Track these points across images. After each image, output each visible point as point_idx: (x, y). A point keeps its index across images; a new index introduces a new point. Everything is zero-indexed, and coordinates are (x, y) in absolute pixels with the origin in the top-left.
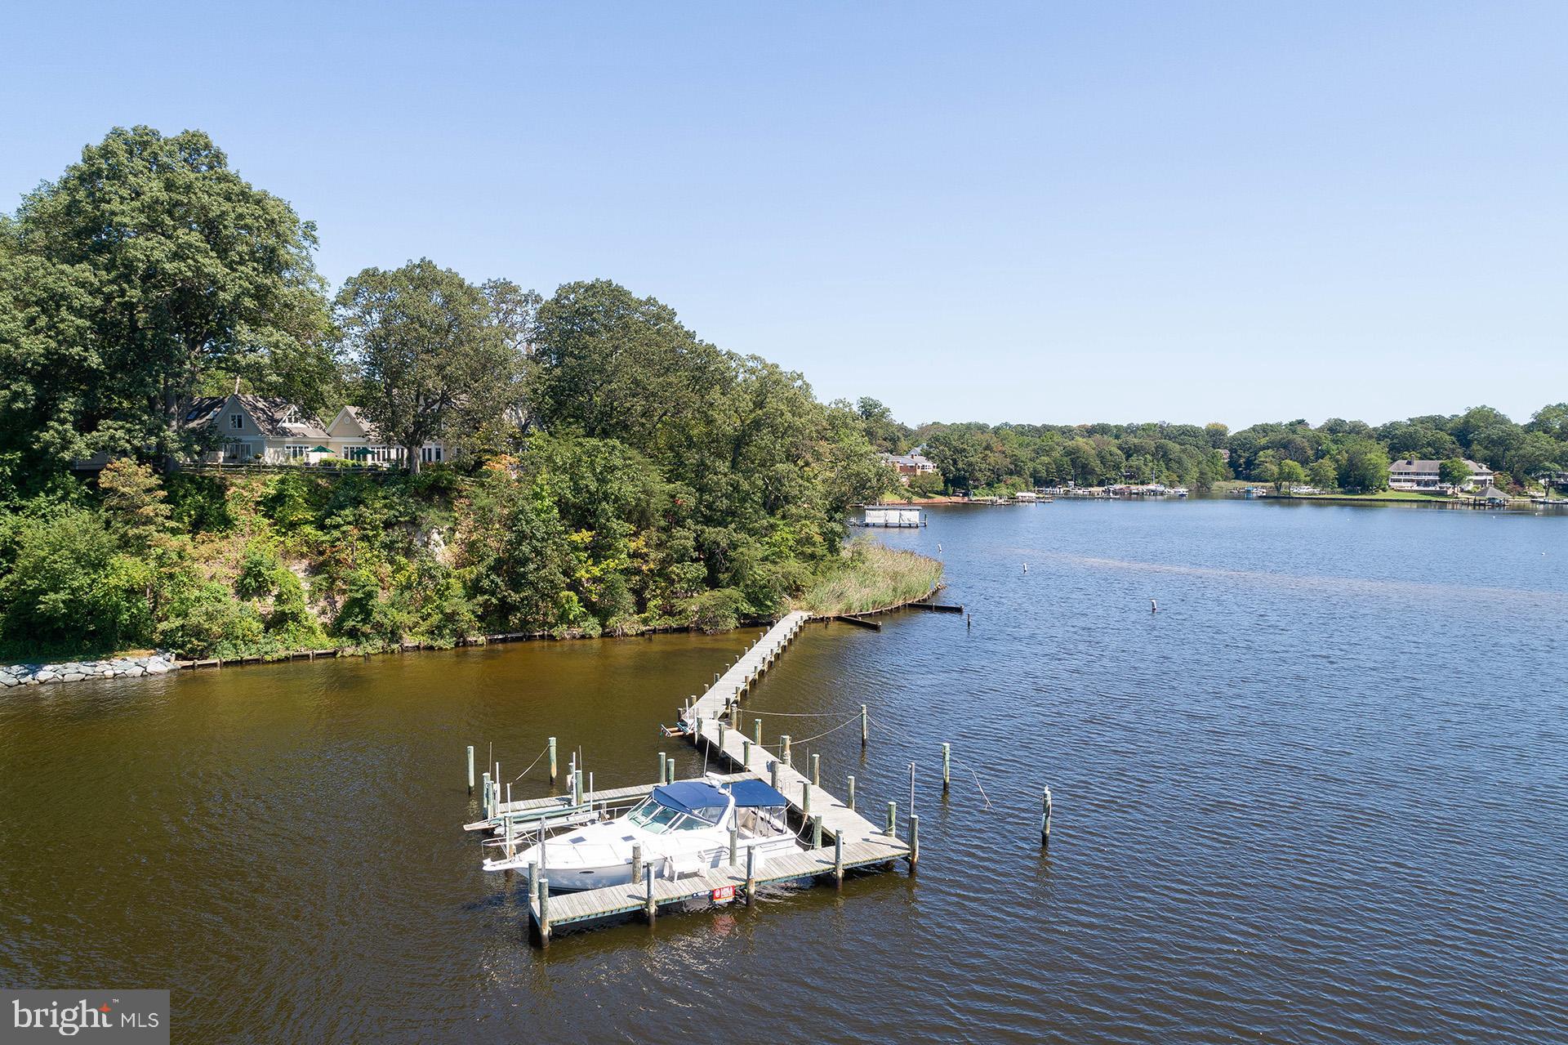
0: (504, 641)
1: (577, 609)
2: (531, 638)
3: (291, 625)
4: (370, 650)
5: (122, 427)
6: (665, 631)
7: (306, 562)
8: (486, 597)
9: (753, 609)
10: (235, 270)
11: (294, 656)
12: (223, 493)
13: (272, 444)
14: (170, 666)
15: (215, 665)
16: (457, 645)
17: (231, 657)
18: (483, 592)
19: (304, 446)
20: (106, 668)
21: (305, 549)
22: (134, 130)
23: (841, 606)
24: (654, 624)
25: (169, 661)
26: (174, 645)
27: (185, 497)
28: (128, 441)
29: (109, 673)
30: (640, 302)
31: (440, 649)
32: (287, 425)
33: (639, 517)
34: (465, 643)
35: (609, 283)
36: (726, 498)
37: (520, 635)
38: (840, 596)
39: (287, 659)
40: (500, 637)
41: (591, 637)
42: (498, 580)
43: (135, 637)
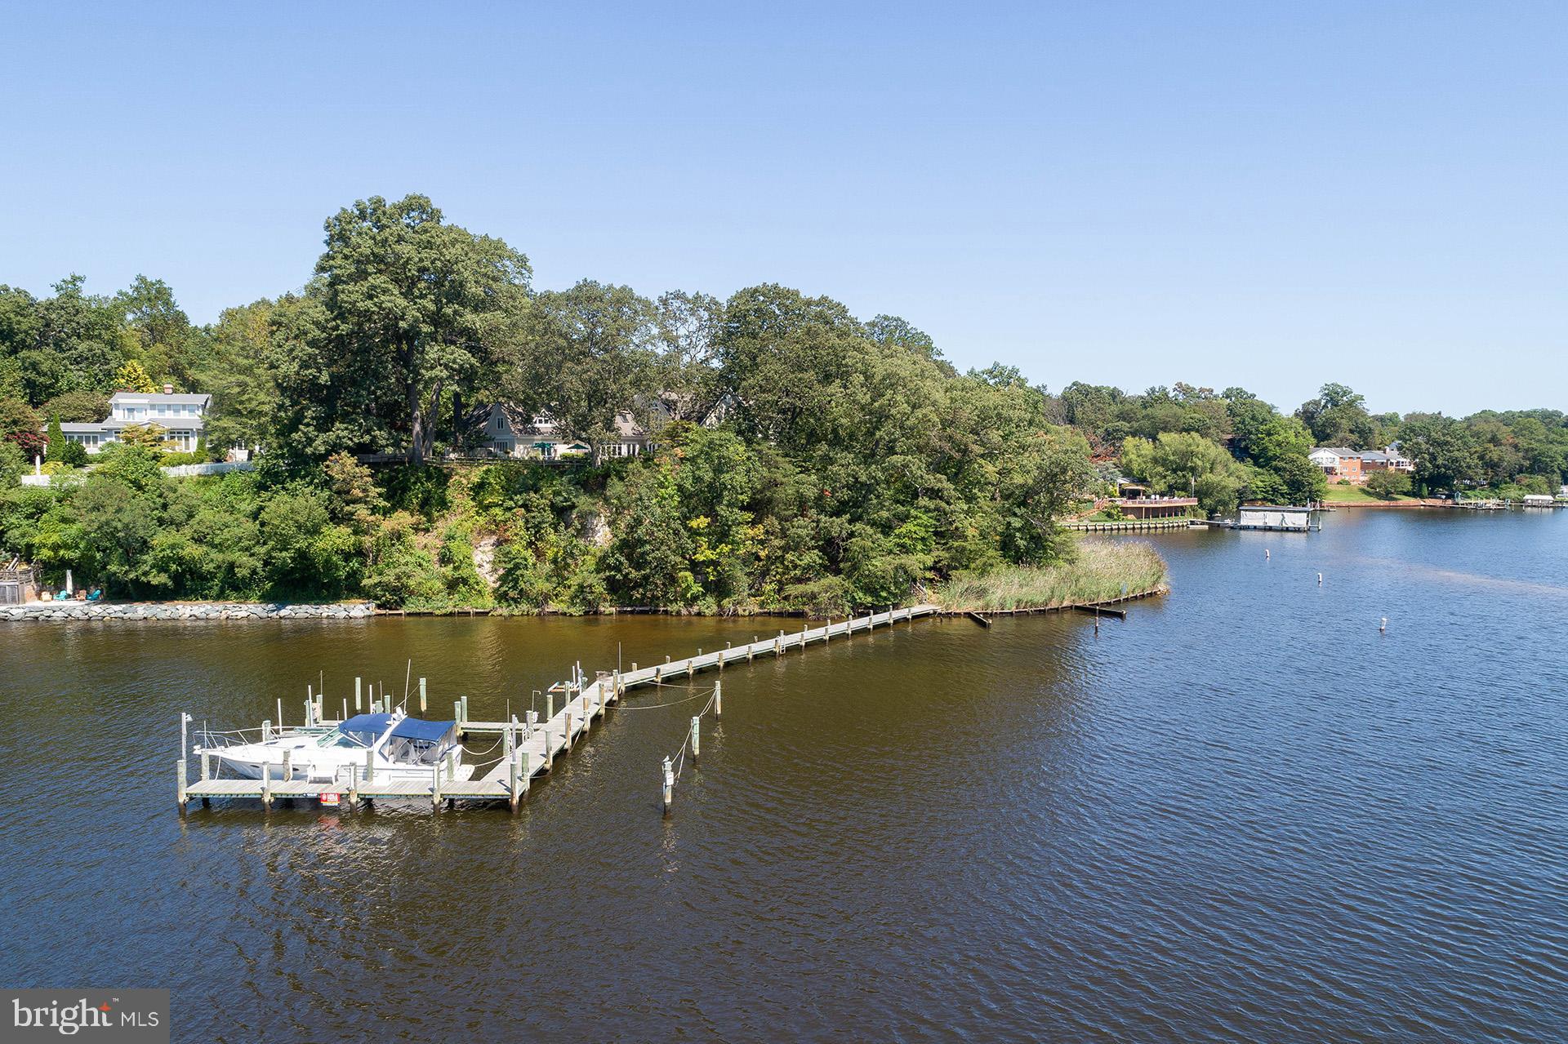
0: (631, 612)
1: (697, 589)
2: (656, 612)
3: (463, 589)
4: (516, 612)
5: (346, 429)
6: (780, 614)
7: (495, 538)
8: (613, 573)
9: (870, 599)
10: (415, 303)
11: (459, 613)
12: (448, 481)
13: (521, 442)
14: (367, 613)
15: (401, 614)
16: (586, 613)
17: (412, 610)
18: (609, 567)
19: (552, 442)
20: (325, 610)
21: (493, 527)
22: (369, 200)
23: (981, 603)
24: (772, 608)
25: (368, 609)
26: (376, 598)
27: (415, 483)
28: (351, 439)
29: (324, 615)
30: (809, 303)
31: (571, 615)
32: (538, 425)
33: (759, 507)
34: (596, 613)
35: (776, 286)
36: (849, 489)
37: (647, 609)
38: (981, 593)
39: (451, 614)
40: (629, 609)
41: (705, 616)
42: (622, 559)
43: (353, 588)
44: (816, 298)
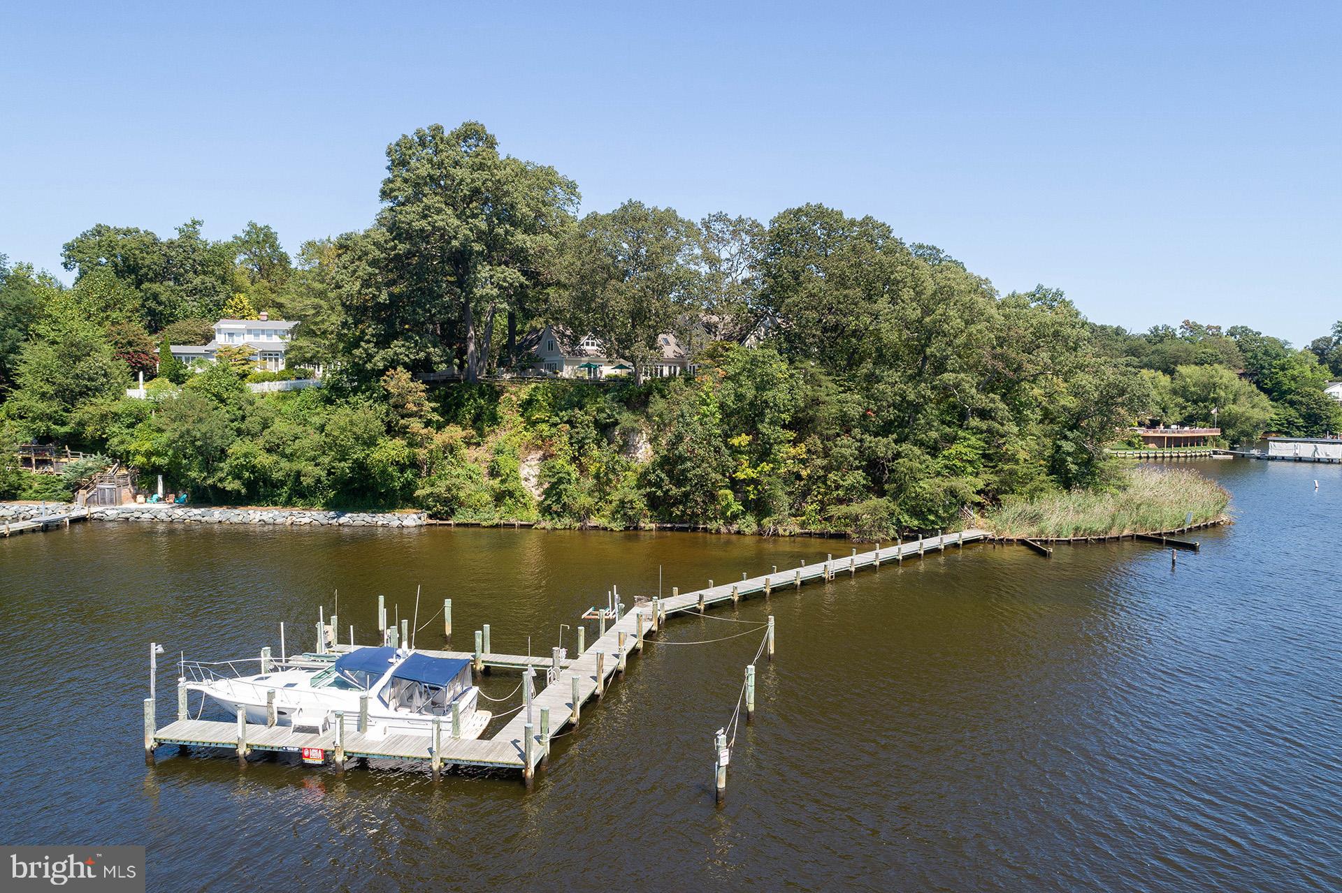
0: (671, 529)
1: (737, 507)
2: (695, 529)
3: (509, 501)
4: (559, 526)
5: (403, 346)
6: (821, 535)
7: (541, 453)
8: (653, 489)
9: (916, 523)
11: (504, 525)
12: (499, 398)
13: (569, 363)
14: (419, 522)
15: (450, 524)
16: (627, 529)
17: (461, 521)
18: (650, 484)
19: (598, 364)
20: (381, 519)
21: (540, 442)
22: (429, 129)
23: (1035, 529)
24: (813, 528)
25: (420, 518)
26: (429, 508)
27: (468, 399)
28: (407, 356)
29: (380, 523)
30: (852, 223)
31: (612, 530)
32: (585, 347)
33: (801, 425)
34: (636, 528)
35: (820, 206)
36: (895, 408)
37: (686, 526)
39: (497, 526)
40: (669, 525)
41: (744, 534)
42: (663, 475)
43: (406, 498)
44: (859, 218)
